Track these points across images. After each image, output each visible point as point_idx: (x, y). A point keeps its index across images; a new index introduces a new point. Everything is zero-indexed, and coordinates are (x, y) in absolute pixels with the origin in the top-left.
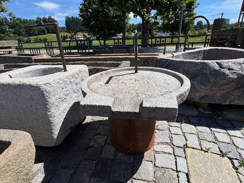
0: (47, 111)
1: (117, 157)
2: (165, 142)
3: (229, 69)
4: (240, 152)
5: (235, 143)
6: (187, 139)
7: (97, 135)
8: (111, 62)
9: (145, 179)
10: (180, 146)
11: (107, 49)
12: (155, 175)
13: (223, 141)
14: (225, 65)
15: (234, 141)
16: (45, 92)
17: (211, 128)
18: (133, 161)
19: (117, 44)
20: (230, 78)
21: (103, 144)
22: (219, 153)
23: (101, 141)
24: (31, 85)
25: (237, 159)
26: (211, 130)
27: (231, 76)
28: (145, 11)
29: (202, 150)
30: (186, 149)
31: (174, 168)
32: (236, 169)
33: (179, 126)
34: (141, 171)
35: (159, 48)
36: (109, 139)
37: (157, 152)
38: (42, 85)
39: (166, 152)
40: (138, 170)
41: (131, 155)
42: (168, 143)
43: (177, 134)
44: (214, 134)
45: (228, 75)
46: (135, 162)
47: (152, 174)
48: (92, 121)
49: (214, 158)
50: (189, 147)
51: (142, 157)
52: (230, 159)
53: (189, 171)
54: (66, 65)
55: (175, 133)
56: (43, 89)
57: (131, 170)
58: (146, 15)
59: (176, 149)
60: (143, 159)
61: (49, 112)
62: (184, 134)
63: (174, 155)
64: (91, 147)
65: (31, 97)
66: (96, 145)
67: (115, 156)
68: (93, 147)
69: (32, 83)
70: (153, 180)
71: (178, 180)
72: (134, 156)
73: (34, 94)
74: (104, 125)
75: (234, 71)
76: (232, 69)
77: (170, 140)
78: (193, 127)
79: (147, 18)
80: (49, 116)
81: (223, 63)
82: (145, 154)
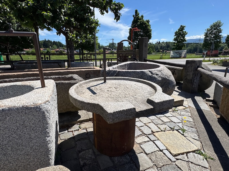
0: (46, 137)
1: (116, 162)
2: (139, 134)
3: (157, 75)
4: (178, 125)
5: (172, 121)
6: (150, 127)
7: (80, 152)
8: (57, 76)
9: (149, 167)
10: (150, 133)
11: (34, 64)
12: (152, 160)
13: (167, 121)
14: (154, 72)
15: (171, 119)
16: (46, 113)
17: (156, 116)
18: (130, 159)
19: (49, 59)
20: (158, 80)
21: (93, 157)
22: (171, 129)
23: (90, 156)
24: (25, 108)
25: (179, 129)
26: (157, 117)
27: (159, 79)
28: (68, 30)
29: (162, 131)
30: (154, 134)
31: (158, 149)
32: (183, 135)
33: (139, 120)
34: (142, 163)
35: (89, 63)
36: (96, 151)
37: (140, 144)
38: (43, 105)
39: (145, 141)
40: (140, 163)
41: (125, 155)
42: (141, 134)
43: (142, 126)
44: (160, 119)
45: (157, 78)
46: (133, 159)
47: (150, 161)
48: (62, 141)
49: (171, 133)
50: (155, 132)
51: (134, 152)
52: (177, 130)
53: (166, 147)
54: (45, 80)
55: (140, 126)
56: (45, 109)
57: (134, 166)
58: (70, 34)
59: (149, 136)
60: (135, 153)
61: (48, 137)
62: (146, 125)
63: (151, 141)
64: (83, 166)
65: (22, 123)
66: (88, 162)
67: (113, 162)
68: (85, 165)
69: (27, 105)
70: (154, 165)
71: (166, 156)
72: (128, 154)
73: (29, 119)
74: (79, 140)
75: (159, 76)
76: (158, 75)
77: (141, 132)
78: (147, 118)
79: (71, 37)
80: (49, 142)
81: (152, 71)
82: (134, 148)
